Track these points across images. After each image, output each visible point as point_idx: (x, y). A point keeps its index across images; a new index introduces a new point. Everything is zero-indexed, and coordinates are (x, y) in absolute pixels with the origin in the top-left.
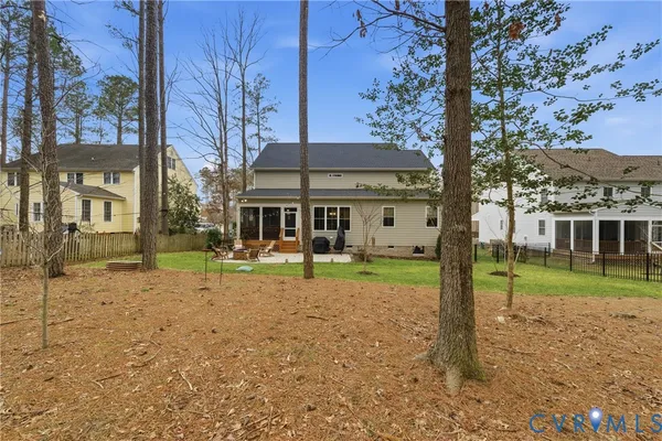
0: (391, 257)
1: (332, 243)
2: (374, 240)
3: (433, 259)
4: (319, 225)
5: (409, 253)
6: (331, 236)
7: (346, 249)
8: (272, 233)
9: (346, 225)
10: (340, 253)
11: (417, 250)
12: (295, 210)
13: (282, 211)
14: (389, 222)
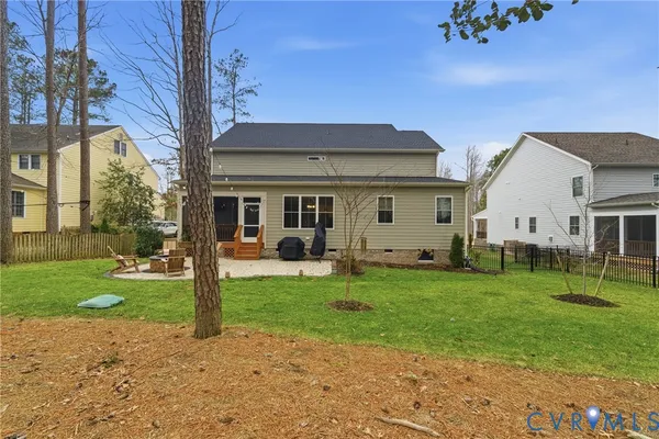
0: (390, 266)
1: (308, 246)
2: (364, 241)
3: (447, 268)
4: (290, 221)
5: (414, 260)
6: (307, 235)
7: (328, 254)
8: (226, 233)
9: (327, 221)
10: (318, 260)
11: (425, 255)
12: (258, 200)
13: (241, 202)
14: (385, 217)
